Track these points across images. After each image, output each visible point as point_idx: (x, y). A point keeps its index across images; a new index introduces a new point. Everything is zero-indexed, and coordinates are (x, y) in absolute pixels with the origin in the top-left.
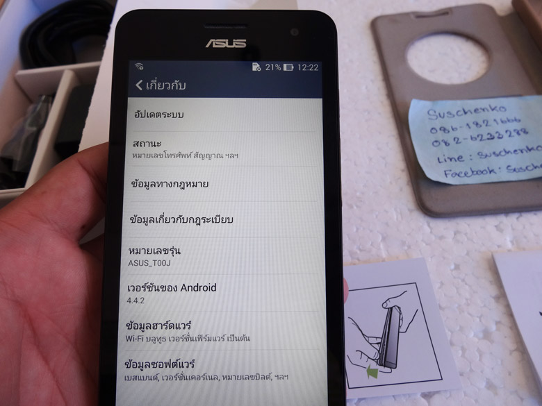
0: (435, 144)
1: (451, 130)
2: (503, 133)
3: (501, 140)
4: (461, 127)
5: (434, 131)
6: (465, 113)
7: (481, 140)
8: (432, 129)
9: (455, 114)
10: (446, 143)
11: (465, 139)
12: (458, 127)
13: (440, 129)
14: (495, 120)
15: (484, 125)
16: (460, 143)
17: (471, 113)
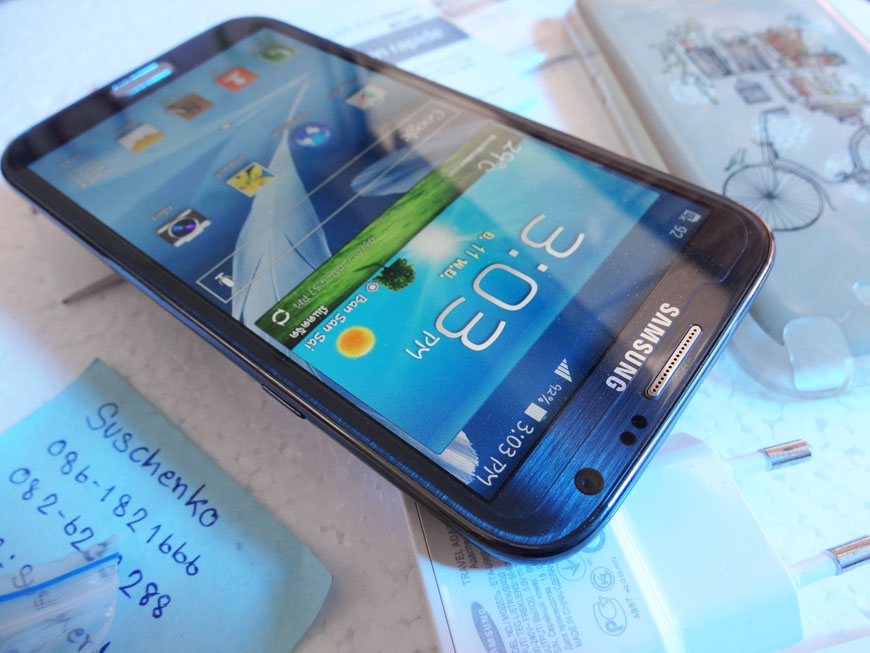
0: (19, 476)
1: (75, 472)
4: (95, 483)
5: (56, 449)
6: (147, 464)
7: (73, 544)
8: (63, 442)
9: (131, 449)
10: (31, 490)
11: (60, 513)
12: (90, 481)
13: (67, 456)
14: (158, 527)
15: (129, 518)
16: (44, 513)
17: (153, 474)
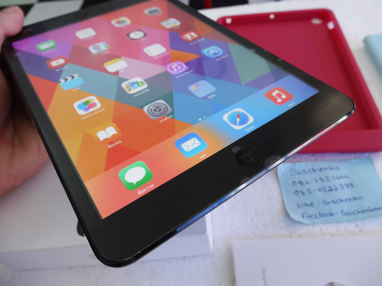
0: (296, 193)
1: (305, 183)
2: (338, 186)
3: (337, 192)
5: (295, 184)
6: (314, 171)
7: (325, 191)
9: (308, 172)
10: (302, 193)
11: (315, 190)
12: (310, 182)
13: (299, 183)
14: (333, 177)
15: (326, 180)
16: (311, 193)
17: (318, 171)
